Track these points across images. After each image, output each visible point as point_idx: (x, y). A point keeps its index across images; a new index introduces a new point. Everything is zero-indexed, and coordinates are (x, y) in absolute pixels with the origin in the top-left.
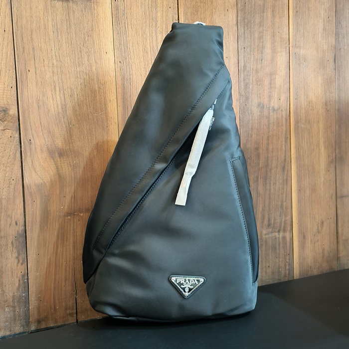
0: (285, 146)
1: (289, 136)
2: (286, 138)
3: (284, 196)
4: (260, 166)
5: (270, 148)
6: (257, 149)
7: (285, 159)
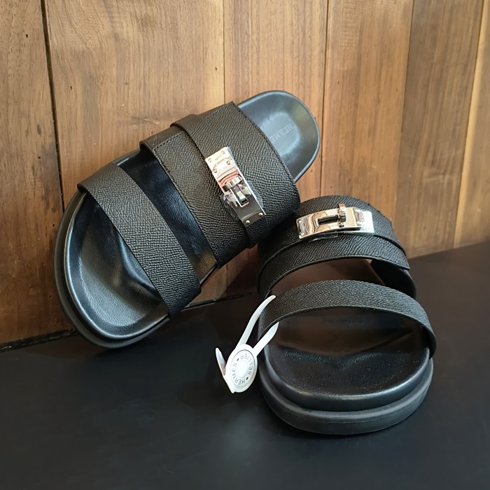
0: (473, 29)
1: (480, 12)
2: (476, 13)
3: (459, 115)
4: (435, 59)
5: (453, 27)
6: (434, 28)
7: (470, 51)
